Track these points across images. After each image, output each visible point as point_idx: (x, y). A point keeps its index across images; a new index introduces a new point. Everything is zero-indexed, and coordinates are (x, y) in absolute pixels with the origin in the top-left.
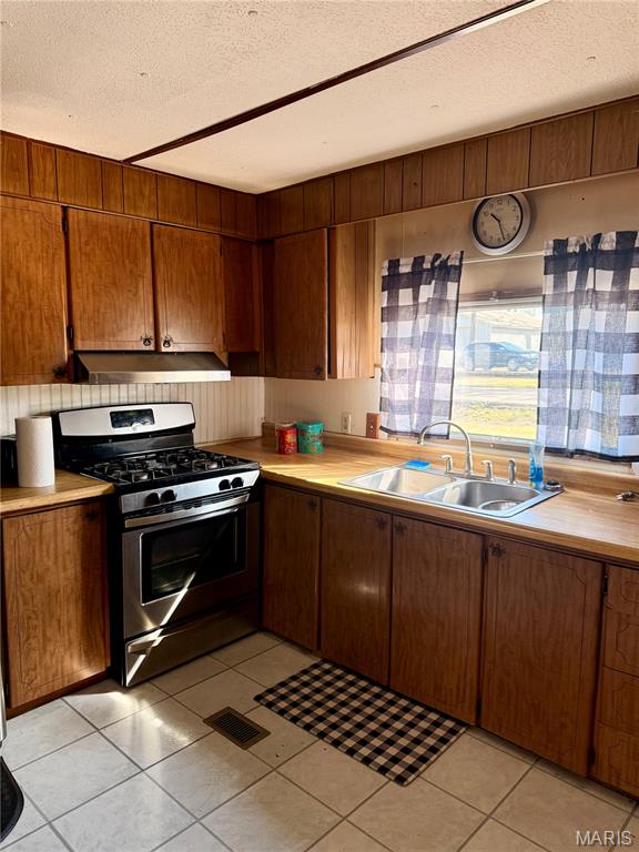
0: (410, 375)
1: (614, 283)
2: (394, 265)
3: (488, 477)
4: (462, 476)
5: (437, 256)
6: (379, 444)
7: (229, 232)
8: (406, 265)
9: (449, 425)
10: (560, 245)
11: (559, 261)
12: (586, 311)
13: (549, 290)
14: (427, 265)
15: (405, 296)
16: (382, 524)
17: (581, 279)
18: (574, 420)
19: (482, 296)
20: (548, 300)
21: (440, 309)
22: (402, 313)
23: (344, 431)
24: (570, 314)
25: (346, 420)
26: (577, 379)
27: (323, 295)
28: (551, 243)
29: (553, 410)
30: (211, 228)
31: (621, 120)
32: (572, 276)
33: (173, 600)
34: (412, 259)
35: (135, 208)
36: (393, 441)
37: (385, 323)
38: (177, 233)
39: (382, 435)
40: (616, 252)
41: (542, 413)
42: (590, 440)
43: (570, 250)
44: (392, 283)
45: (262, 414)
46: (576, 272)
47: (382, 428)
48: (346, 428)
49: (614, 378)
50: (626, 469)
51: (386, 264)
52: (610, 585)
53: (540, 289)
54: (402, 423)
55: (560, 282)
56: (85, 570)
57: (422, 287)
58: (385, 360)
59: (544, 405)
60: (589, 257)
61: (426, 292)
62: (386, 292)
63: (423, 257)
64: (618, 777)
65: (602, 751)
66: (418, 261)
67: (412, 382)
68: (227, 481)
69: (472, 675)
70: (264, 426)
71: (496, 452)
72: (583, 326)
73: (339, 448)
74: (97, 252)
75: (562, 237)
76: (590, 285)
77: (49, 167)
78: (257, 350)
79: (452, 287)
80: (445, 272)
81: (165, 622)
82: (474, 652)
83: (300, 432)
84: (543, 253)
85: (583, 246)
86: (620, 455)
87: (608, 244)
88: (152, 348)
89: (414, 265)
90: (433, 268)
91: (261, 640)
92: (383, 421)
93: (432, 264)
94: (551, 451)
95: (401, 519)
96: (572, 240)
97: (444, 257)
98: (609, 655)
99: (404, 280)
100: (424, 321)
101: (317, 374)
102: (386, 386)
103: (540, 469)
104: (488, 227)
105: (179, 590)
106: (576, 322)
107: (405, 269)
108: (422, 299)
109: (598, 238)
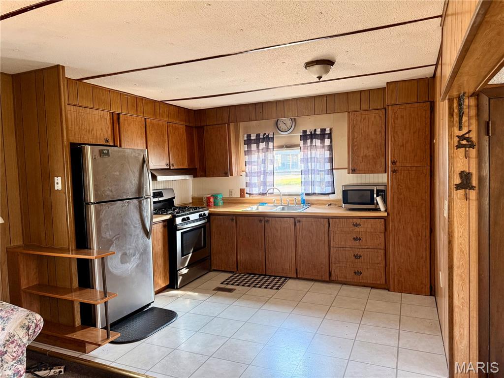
0: (258, 174)
1: (321, 143)
2: (249, 136)
3: (288, 205)
4: (279, 206)
5: (265, 134)
6: (247, 199)
7: (188, 124)
8: (254, 136)
9: (273, 189)
10: (305, 132)
11: (305, 137)
12: (313, 152)
13: (302, 145)
14: (261, 137)
15: (254, 147)
16: (261, 221)
17: (311, 142)
18: (313, 183)
19: (281, 147)
20: (302, 148)
21: (267, 151)
22: (253, 152)
23: (231, 196)
24: (309, 152)
25: (231, 192)
26: (313, 172)
27: (227, 146)
28: (302, 131)
29: (306, 182)
30: (183, 123)
31: (322, 101)
32: (309, 141)
33: (188, 257)
34: (255, 135)
35: (163, 117)
36: (251, 198)
37: (247, 156)
38: (174, 125)
39: (247, 196)
40: (321, 134)
41: (303, 183)
42: (317, 190)
43: (308, 133)
44: (248, 142)
45: (192, 194)
46: (309, 140)
47: (247, 193)
48: (232, 195)
49: (322, 171)
50: (328, 197)
51: (246, 136)
52: (331, 224)
53: (299, 145)
54: (255, 191)
55: (305, 143)
56: (164, 246)
57: (260, 144)
58: (247, 169)
59: (303, 180)
60: (313, 136)
61: (262, 145)
62: (246, 145)
63: (260, 134)
64: (338, 277)
65: (333, 272)
66: (258, 135)
67: (259, 176)
68: (202, 214)
69: (294, 261)
70: (193, 198)
71: (289, 197)
72: (313, 156)
73: (229, 203)
74: (154, 134)
75: (305, 130)
76: (314, 144)
77: (141, 104)
78: (196, 167)
79: (271, 144)
80: (268, 139)
81: (186, 265)
82: (294, 254)
83: (215, 197)
84: (300, 134)
85: (311, 132)
86: (326, 193)
87: (318, 132)
88: (168, 167)
89: (256, 137)
90: (264, 138)
91: (212, 274)
92: (247, 190)
93: (263, 136)
94: (307, 194)
95: (267, 218)
96: (308, 131)
97: (267, 134)
98: (332, 244)
99: (253, 141)
100: (262, 155)
101: (226, 175)
102: (248, 178)
103: (304, 200)
104: (281, 125)
105: (189, 253)
106: (311, 155)
107: (253, 137)
108: (260, 148)
109: (315, 130)
